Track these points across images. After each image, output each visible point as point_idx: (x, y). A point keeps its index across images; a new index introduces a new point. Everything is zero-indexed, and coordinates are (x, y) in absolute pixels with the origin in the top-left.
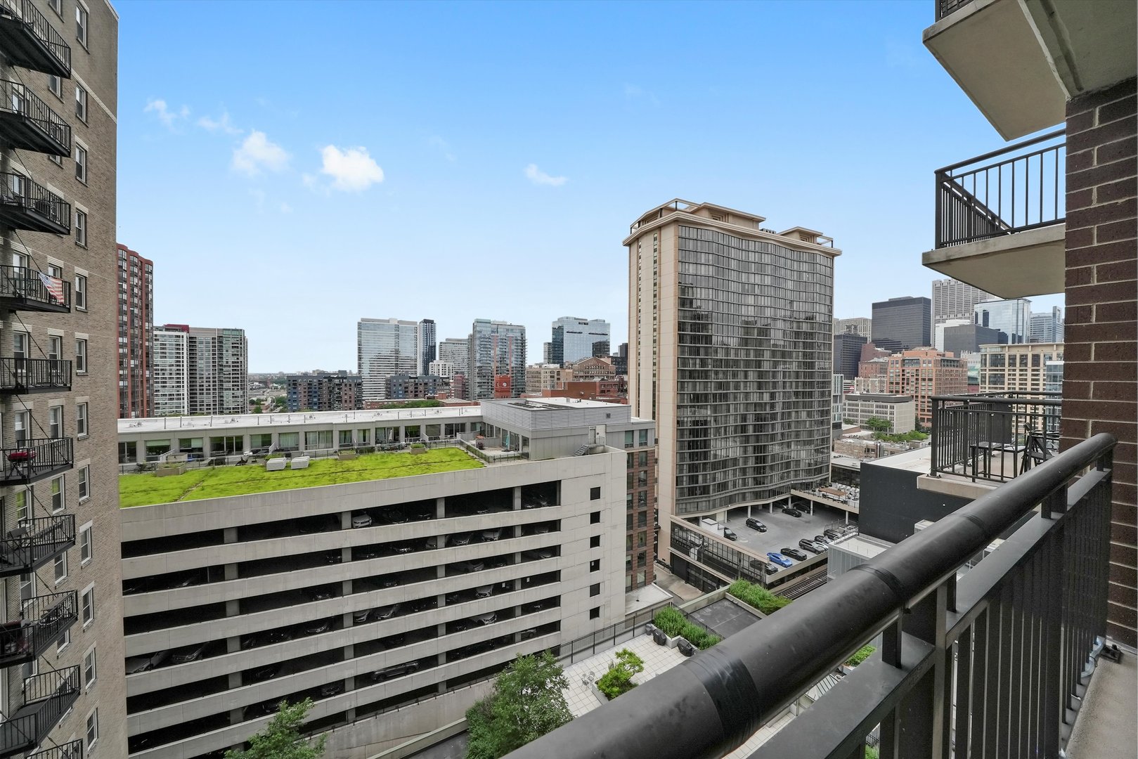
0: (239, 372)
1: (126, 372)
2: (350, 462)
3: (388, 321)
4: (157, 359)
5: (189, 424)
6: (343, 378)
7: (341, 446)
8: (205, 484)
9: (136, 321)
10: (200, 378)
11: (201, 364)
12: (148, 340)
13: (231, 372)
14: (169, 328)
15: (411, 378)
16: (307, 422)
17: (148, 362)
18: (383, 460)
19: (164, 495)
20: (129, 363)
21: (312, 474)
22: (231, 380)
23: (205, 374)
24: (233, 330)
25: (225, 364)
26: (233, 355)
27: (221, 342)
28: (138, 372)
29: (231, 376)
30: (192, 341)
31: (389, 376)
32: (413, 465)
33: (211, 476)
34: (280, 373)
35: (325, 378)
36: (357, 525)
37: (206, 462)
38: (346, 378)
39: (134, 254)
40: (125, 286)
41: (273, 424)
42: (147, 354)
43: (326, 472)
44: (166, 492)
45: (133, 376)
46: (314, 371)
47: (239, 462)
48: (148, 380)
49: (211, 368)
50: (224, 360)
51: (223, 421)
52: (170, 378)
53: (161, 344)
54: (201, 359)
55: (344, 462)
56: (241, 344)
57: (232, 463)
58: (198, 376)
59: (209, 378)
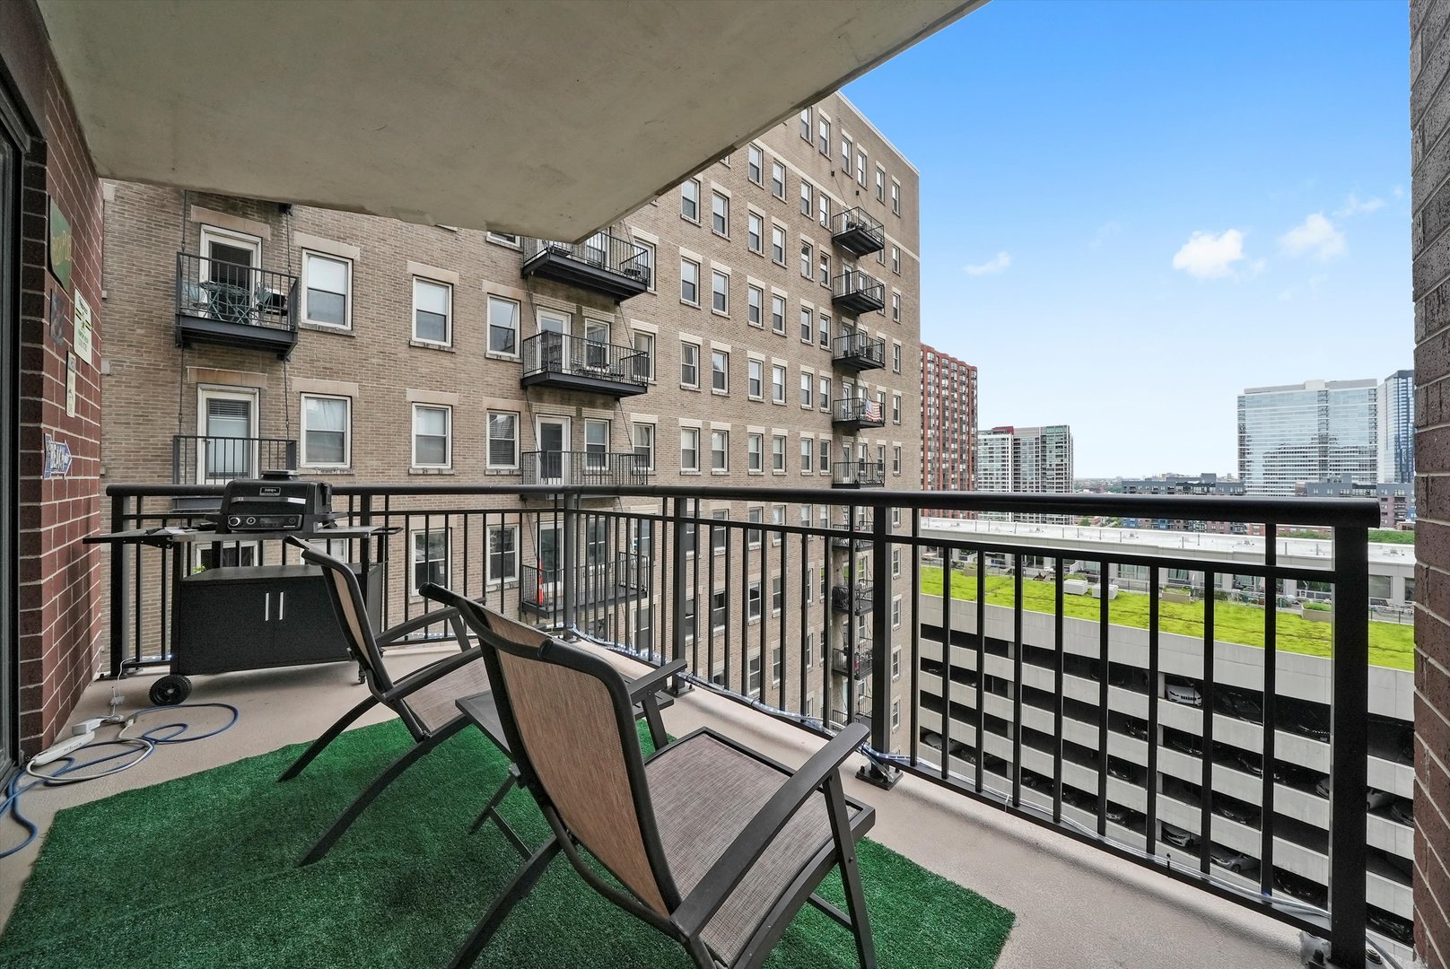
0: (1064, 477)
1: (956, 476)
2: (1180, 606)
3: (1303, 387)
4: (982, 464)
5: (997, 529)
6: (1208, 485)
7: (1170, 581)
8: (999, 591)
9: (964, 426)
10: (1024, 483)
11: (1024, 467)
12: (973, 445)
13: (1055, 477)
14: (996, 431)
15: (1356, 486)
16: (1124, 541)
17: (973, 466)
18: (1239, 616)
19: (964, 593)
20: (958, 467)
21: (1116, 608)
22: (1055, 486)
23: (1029, 478)
24: (1057, 427)
25: (1048, 467)
26: (1057, 456)
27: (1045, 442)
28: (966, 476)
29: (1055, 481)
30: (1016, 443)
31: (1302, 482)
32: (1299, 637)
33: (1007, 585)
34: (1118, 478)
35: (1178, 484)
36: (1173, 697)
37: (1006, 570)
38: (1213, 485)
39: (962, 364)
40: (956, 396)
41: (1081, 539)
42: (973, 458)
43: (1136, 611)
44: (966, 591)
45: (961, 480)
46: (1163, 475)
47: (1037, 577)
48: (973, 483)
49: (1035, 472)
50: (1048, 463)
51: (1028, 529)
52: (997, 483)
53: (990, 448)
54: (1025, 462)
55: (1169, 603)
56: (1066, 442)
57: (1030, 576)
58: (1022, 481)
59: (1032, 483)
